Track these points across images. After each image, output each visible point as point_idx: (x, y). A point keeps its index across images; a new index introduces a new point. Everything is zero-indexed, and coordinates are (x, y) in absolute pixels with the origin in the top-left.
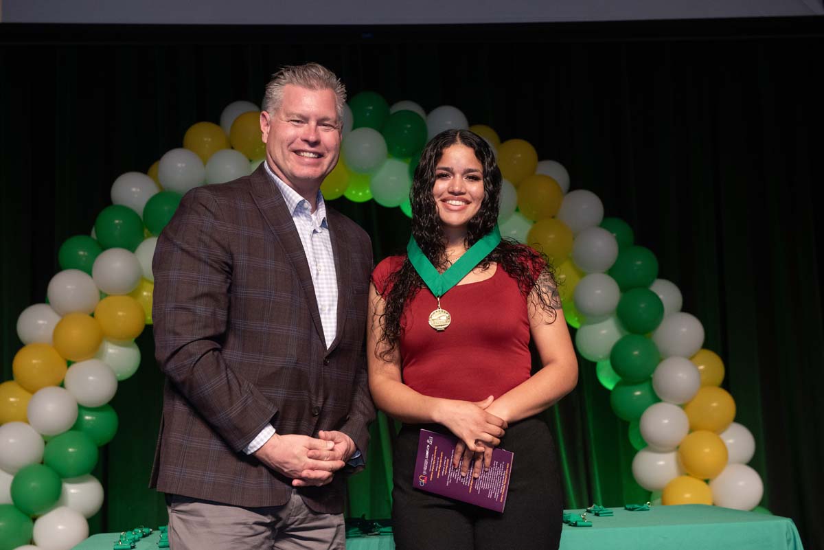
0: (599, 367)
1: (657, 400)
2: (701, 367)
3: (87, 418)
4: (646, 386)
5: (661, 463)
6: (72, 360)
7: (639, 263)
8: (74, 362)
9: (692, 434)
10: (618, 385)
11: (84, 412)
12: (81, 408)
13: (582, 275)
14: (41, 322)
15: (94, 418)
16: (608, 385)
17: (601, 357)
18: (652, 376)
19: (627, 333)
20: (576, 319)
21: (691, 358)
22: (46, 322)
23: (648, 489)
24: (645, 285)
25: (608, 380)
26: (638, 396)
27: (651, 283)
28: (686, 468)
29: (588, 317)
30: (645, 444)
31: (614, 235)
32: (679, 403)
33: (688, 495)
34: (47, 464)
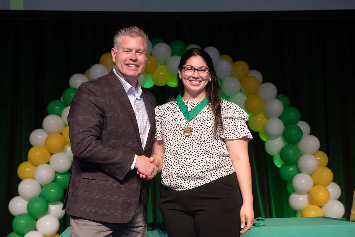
0: (274, 158)
1: (300, 172)
2: (318, 158)
3: (59, 177)
4: (295, 166)
5: (301, 199)
6: (53, 153)
7: (292, 114)
9: (315, 187)
10: (283, 166)
11: (57, 175)
12: (57, 173)
13: (268, 119)
14: (40, 137)
15: (62, 177)
16: (279, 165)
17: (275, 153)
18: (297, 162)
19: (287, 144)
20: (265, 137)
21: (314, 154)
22: (42, 137)
23: (296, 210)
24: (295, 123)
25: (278, 164)
26: (291, 170)
27: (297, 122)
28: (312, 201)
29: (271, 137)
30: (294, 191)
31: (282, 102)
32: (310, 173)
33: (313, 213)
34: (42, 197)
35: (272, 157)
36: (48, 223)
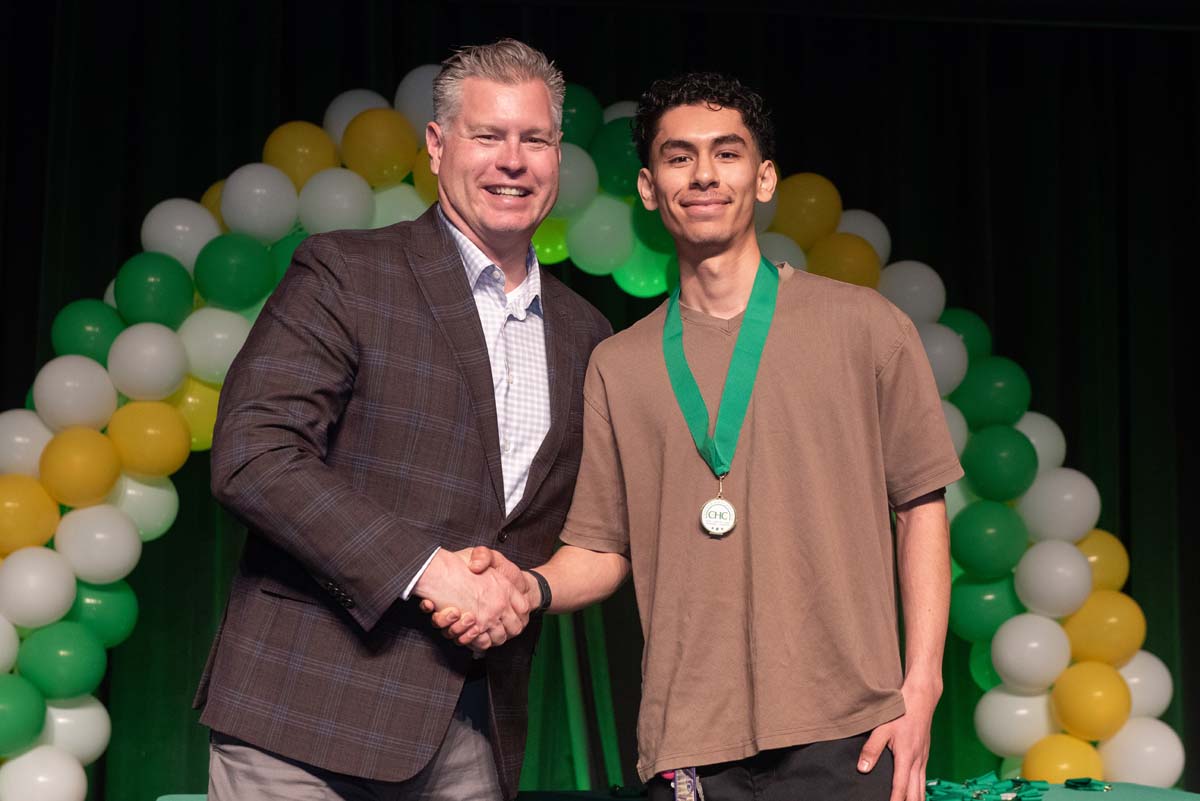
1: (1020, 609)
2: (1093, 559)
3: (88, 601)
4: (1004, 585)
5: (1023, 712)
6: (69, 504)
7: (1000, 384)
8: (70, 509)
9: (1076, 668)
11: (84, 591)
12: (82, 585)
14: (19, 439)
18: (1014, 570)
19: (976, 498)
21: (1077, 543)
22: (28, 441)
23: (999, 754)
24: (1008, 421)
26: (990, 601)
27: (1018, 418)
28: (1063, 721)
30: (998, 680)
31: (961, 336)
32: (1059, 615)
33: (1065, 766)
34: (22, 674)
36: (42, 779)
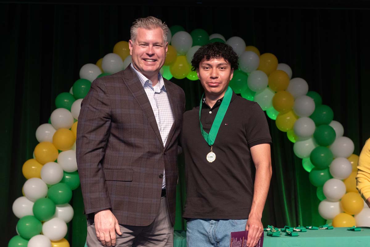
0: (303, 161)
1: (331, 177)
2: (352, 163)
3: (67, 177)
4: (326, 171)
5: (332, 207)
6: (61, 150)
7: (325, 113)
8: (61, 151)
9: (347, 194)
10: (313, 170)
11: (65, 174)
12: (65, 172)
13: (298, 118)
14: (47, 132)
15: (70, 177)
16: (308, 170)
17: (305, 156)
18: (329, 166)
19: (318, 146)
20: (293, 138)
21: (348, 158)
22: (49, 132)
23: (325, 219)
24: (327, 123)
25: (308, 168)
26: (322, 175)
27: (329, 122)
28: (344, 209)
29: (300, 138)
30: (325, 198)
31: (313, 99)
32: (342, 179)
33: (345, 222)
34: (49, 198)
35: (300, 160)
36: (55, 227)
